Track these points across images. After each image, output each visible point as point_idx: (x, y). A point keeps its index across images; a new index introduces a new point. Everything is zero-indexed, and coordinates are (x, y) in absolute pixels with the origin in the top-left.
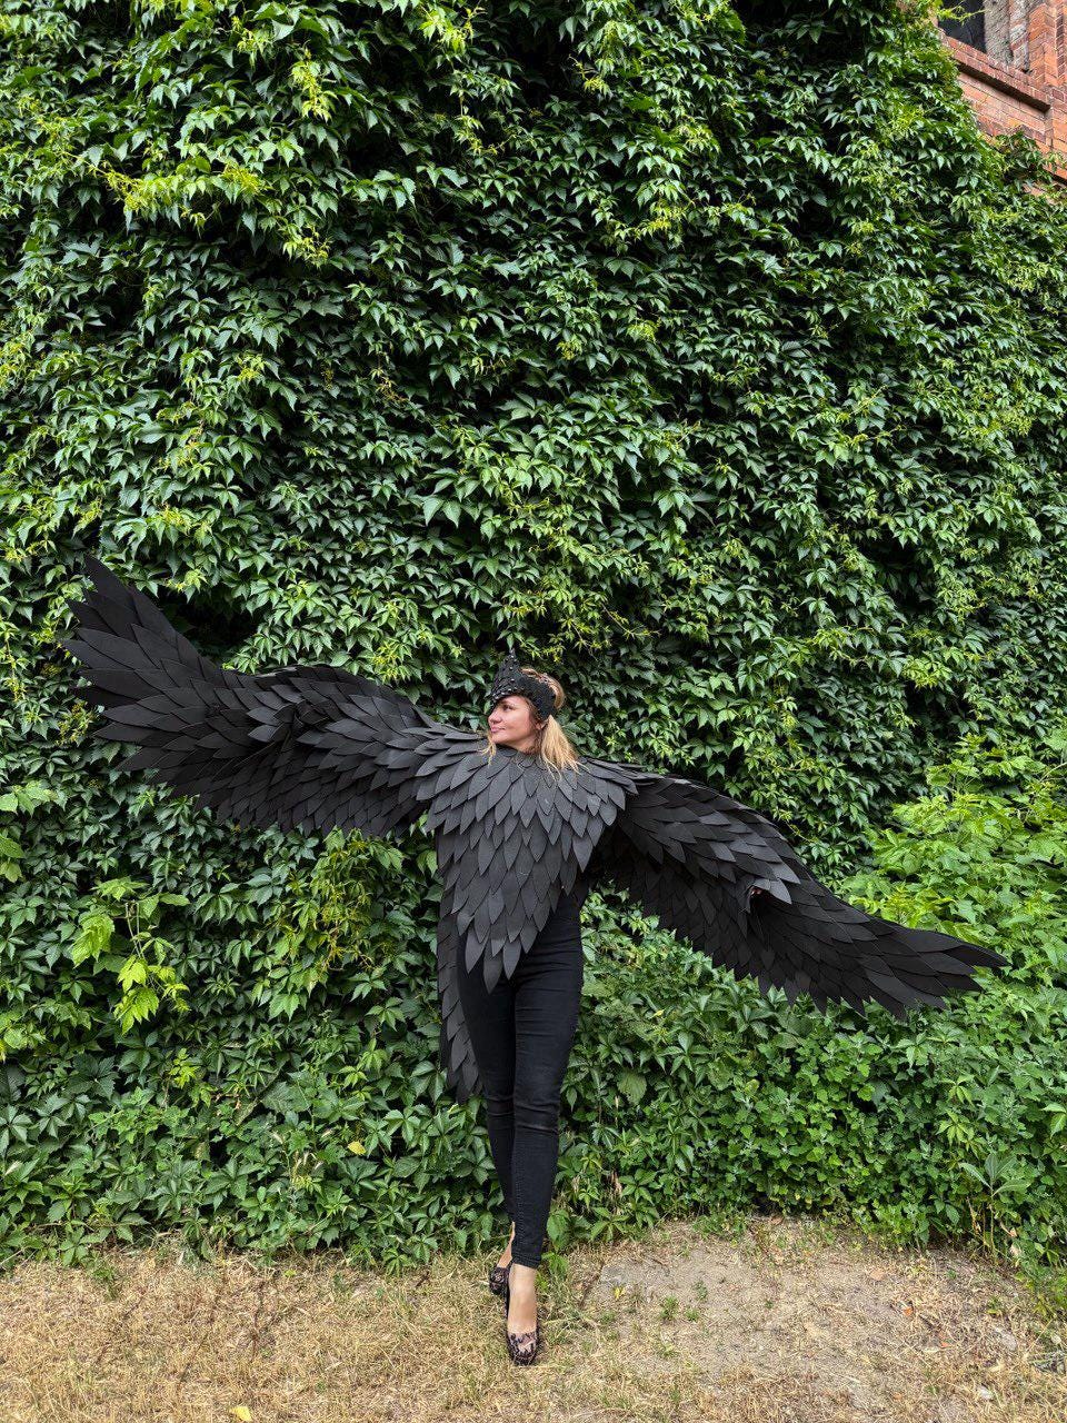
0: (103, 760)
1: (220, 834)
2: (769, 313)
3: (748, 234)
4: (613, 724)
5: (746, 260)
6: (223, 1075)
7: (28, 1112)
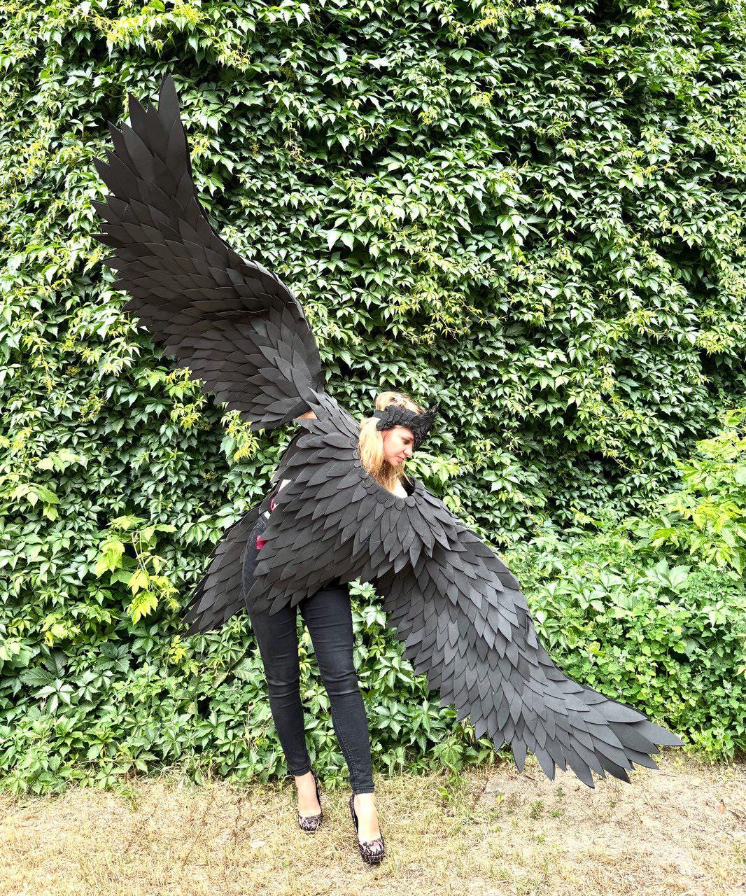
0: (113, 432)
1: (196, 481)
2: (576, 81)
3: (556, 25)
4: (476, 390)
5: (557, 44)
6: (205, 654)
7: (71, 683)
